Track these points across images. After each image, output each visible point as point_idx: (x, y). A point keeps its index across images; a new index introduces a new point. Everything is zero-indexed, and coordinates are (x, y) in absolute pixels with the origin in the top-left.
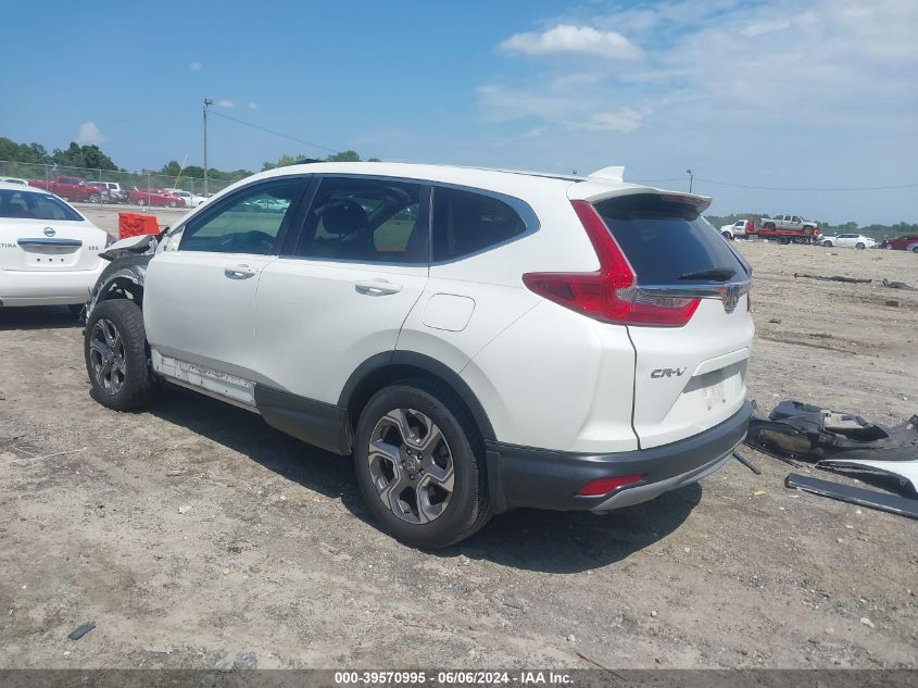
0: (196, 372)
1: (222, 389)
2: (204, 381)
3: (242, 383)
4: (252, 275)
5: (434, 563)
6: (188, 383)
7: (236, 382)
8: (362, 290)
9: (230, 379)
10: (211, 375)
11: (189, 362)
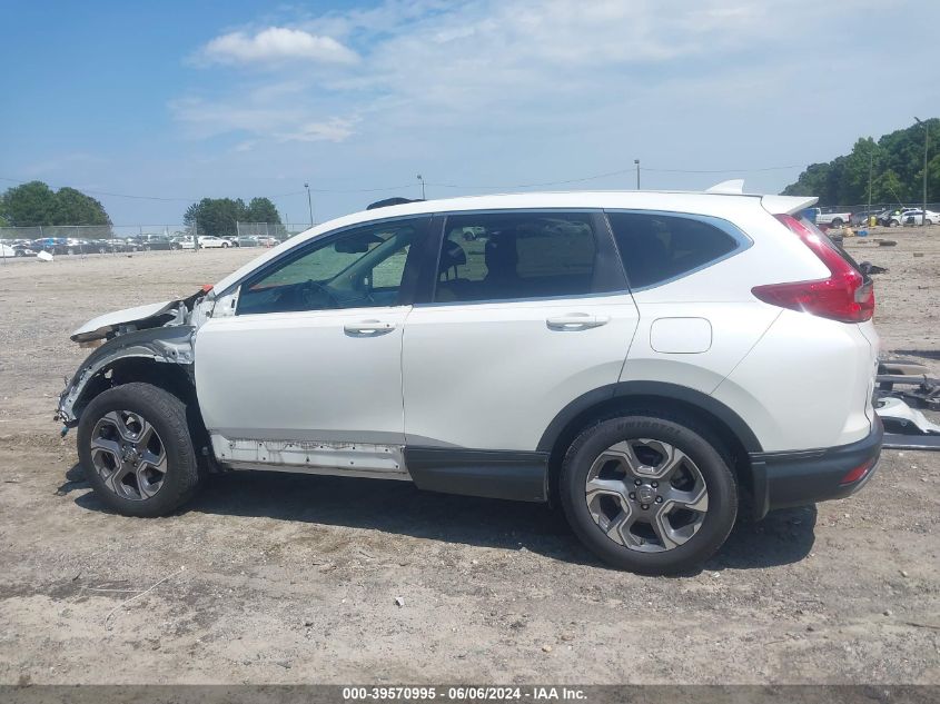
0: (300, 449)
1: (344, 462)
2: (310, 457)
3: (382, 449)
4: (390, 330)
5: (690, 585)
6: (281, 464)
7: (372, 450)
8: (556, 327)
9: (359, 448)
10: (326, 449)
11: (282, 441)
